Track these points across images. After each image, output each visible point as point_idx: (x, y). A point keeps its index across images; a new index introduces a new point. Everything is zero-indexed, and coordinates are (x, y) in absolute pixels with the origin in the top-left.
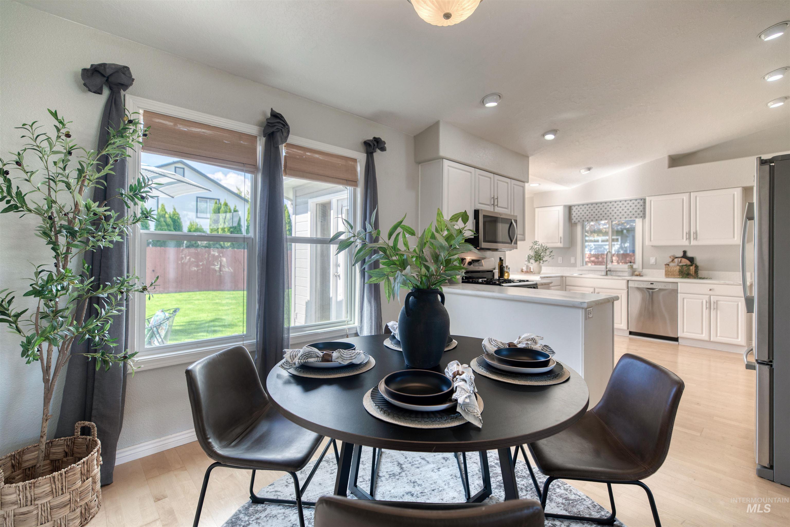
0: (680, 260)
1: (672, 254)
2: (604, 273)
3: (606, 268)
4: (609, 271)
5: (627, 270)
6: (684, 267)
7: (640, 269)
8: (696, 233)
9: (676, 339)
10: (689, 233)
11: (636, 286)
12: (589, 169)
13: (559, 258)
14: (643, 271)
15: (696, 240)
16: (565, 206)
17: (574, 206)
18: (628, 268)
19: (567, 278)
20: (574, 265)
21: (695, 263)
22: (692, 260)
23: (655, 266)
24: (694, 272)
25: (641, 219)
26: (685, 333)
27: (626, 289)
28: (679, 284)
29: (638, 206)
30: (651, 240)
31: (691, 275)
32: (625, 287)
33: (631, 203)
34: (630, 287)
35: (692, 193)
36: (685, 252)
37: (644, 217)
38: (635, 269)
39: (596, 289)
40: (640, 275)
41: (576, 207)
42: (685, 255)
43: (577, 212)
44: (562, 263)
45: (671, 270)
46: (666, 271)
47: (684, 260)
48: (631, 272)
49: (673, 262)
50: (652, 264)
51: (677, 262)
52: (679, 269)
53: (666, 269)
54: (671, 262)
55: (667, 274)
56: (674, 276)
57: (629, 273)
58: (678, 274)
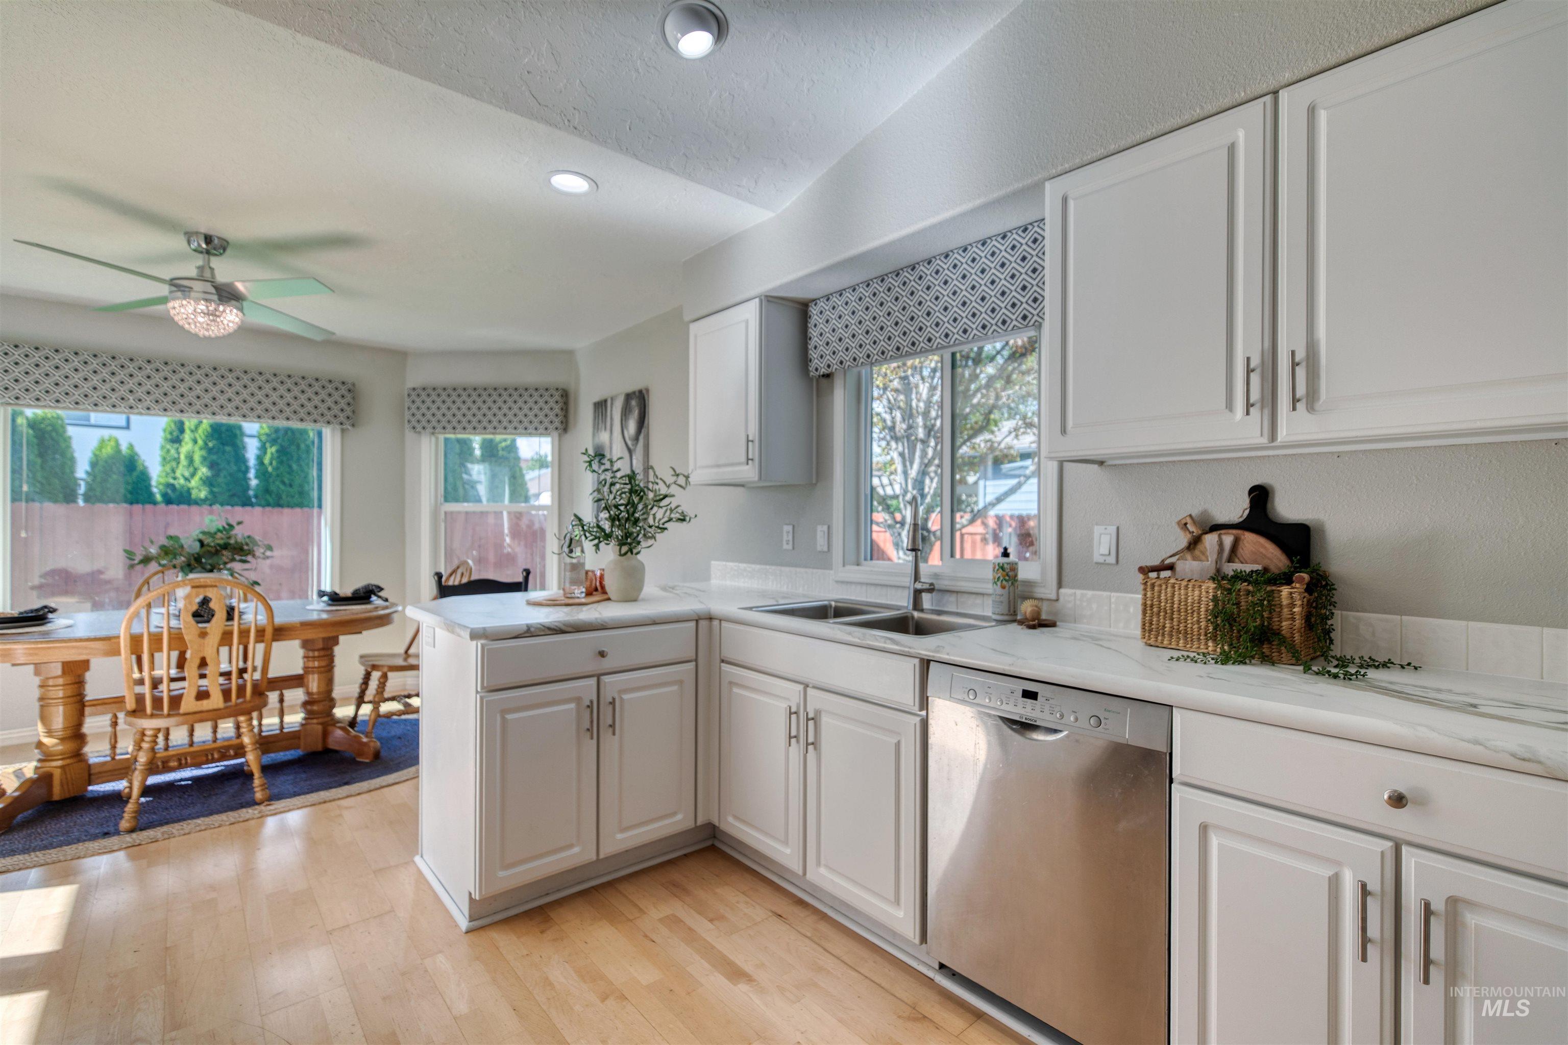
0: (1228, 540)
3: (917, 578)
4: (931, 590)
5: (989, 588)
7: (1048, 590)
8: (1308, 360)
10: (1268, 365)
13: (785, 528)
14: (1061, 598)
15: (1311, 408)
17: (816, 298)
19: (724, 624)
20: (823, 561)
21: (1315, 559)
22: (1295, 541)
24: (1302, 623)
27: (916, 709)
28: (1176, 711)
30: (1064, 431)
31: (1285, 643)
32: (910, 697)
36: (1259, 493)
38: (1029, 584)
39: (810, 692)
40: (1038, 623)
41: (822, 304)
43: (822, 324)
44: (793, 548)
45: (1173, 603)
46: (1145, 605)
47: (1251, 540)
48: (1005, 599)
49: (1197, 552)
50: (1101, 560)
51: (1215, 556)
52: (1215, 599)
53: (1145, 595)
54: (1188, 556)
55: (1150, 631)
56: (1186, 638)
57: (997, 611)
58: (1211, 629)
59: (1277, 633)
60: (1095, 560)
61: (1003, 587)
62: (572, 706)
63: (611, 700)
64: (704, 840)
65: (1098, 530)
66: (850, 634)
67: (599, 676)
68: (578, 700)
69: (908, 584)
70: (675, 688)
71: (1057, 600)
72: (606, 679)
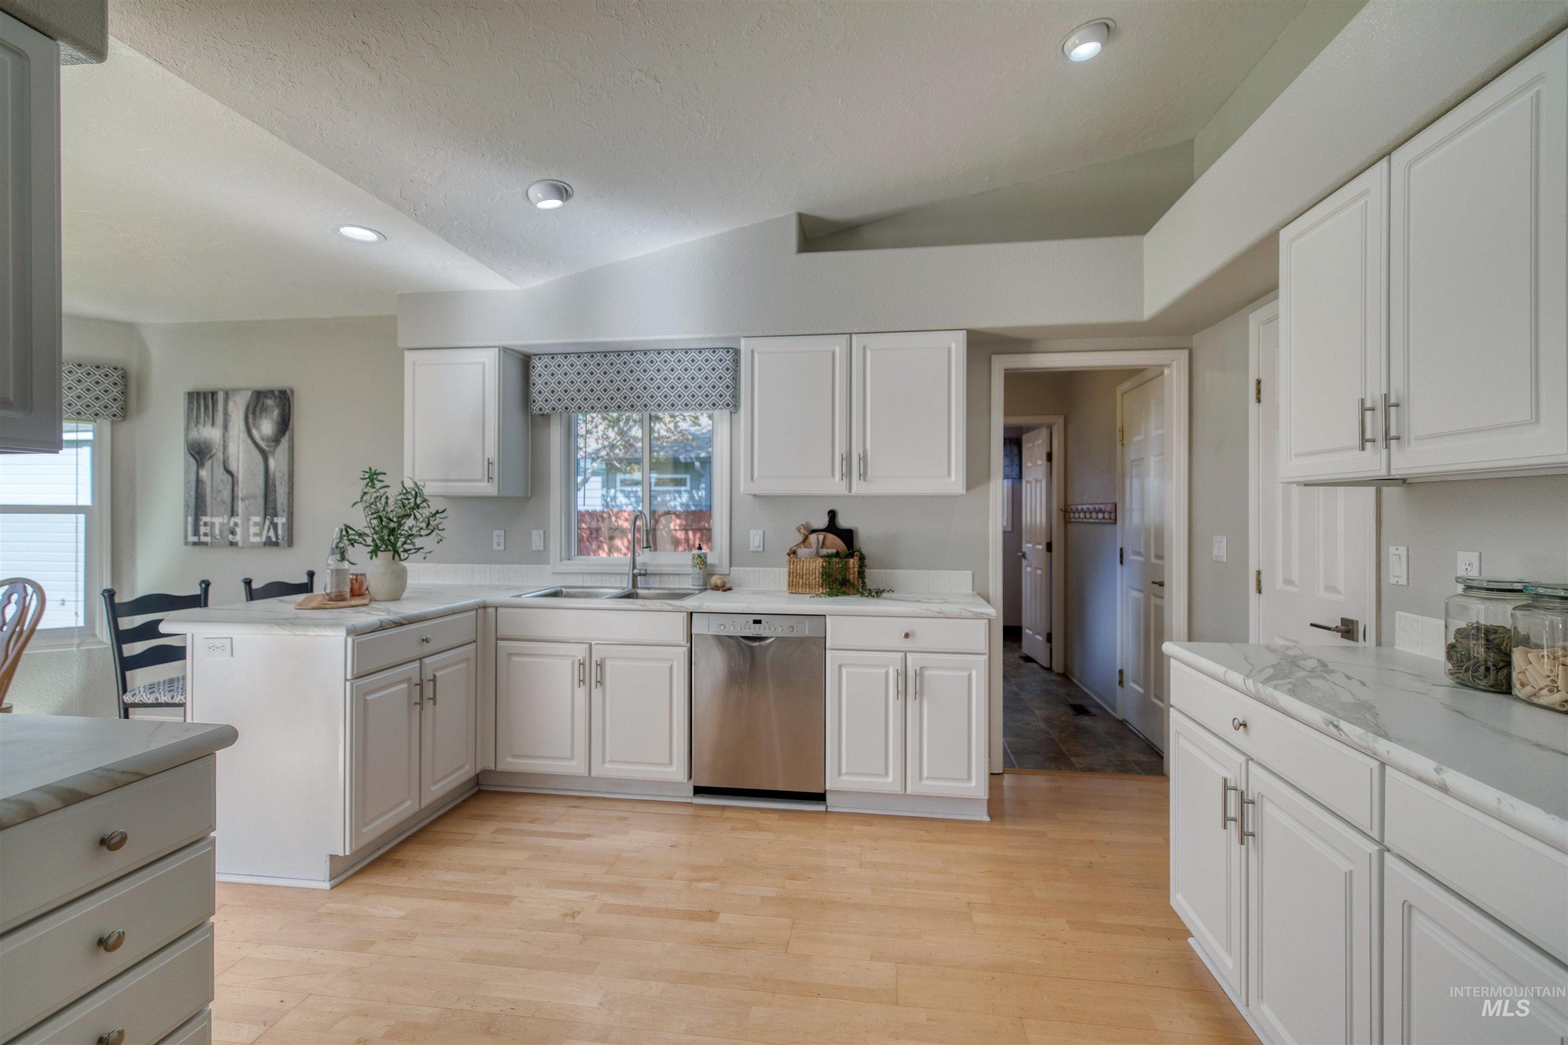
0: (821, 537)
1: (801, 521)
2: (625, 584)
3: (634, 567)
4: (640, 575)
5: (690, 570)
6: (834, 560)
7: (724, 568)
8: (863, 458)
9: (820, 797)
10: (847, 459)
11: (714, 631)
12: (563, 192)
13: (496, 532)
14: (732, 574)
15: (865, 480)
16: (506, 351)
17: (539, 356)
18: (694, 566)
19: (498, 609)
20: (541, 557)
21: (856, 547)
22: (848, 536)
23: (761, 558)
24: (856, 575)
25: (726, 412)
26: (844, 778)
27: (684, 643)
28: (827, 617)
29: (720, 371)
30: (752, 479)
31: (853, 585)
32: (680, 636)
33: (700, 358)
34: (696, 635)
35: (854, 336)
36: (832, 515)
37: (734, 406)
38: (713, 566)
39: (594, 648)
40: (724, 588)
41: (546, 360)
42: (832, 526)
43: (546, 374)
44: (505, 549)
45: (803, 570)
46: (790, 572)
47: (831, 538)
48: (701, 576)
49: (806, 544)
50: (755, 549)
51: (816, 546)
52: (823, 567)
53: (790, 567)
54: (802, 546)
55: (792, 585)
56: (809, 588)
57: (696, 583)
58: (821, 582)
59: (848, 581)
60: (751, 550)
61: (701, 569)
62: (405, 685)
63: (432, 678)
64: (470, 789)
65: (752, 532)
66: (632, 603)
67: (420, 659)
68: (409, 680)
69: (627, 572)
70: (464, 665)
71: (729, 574)
72: (427, 661)
